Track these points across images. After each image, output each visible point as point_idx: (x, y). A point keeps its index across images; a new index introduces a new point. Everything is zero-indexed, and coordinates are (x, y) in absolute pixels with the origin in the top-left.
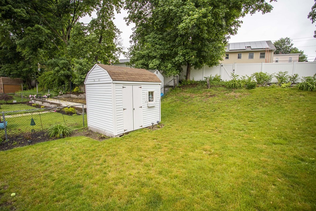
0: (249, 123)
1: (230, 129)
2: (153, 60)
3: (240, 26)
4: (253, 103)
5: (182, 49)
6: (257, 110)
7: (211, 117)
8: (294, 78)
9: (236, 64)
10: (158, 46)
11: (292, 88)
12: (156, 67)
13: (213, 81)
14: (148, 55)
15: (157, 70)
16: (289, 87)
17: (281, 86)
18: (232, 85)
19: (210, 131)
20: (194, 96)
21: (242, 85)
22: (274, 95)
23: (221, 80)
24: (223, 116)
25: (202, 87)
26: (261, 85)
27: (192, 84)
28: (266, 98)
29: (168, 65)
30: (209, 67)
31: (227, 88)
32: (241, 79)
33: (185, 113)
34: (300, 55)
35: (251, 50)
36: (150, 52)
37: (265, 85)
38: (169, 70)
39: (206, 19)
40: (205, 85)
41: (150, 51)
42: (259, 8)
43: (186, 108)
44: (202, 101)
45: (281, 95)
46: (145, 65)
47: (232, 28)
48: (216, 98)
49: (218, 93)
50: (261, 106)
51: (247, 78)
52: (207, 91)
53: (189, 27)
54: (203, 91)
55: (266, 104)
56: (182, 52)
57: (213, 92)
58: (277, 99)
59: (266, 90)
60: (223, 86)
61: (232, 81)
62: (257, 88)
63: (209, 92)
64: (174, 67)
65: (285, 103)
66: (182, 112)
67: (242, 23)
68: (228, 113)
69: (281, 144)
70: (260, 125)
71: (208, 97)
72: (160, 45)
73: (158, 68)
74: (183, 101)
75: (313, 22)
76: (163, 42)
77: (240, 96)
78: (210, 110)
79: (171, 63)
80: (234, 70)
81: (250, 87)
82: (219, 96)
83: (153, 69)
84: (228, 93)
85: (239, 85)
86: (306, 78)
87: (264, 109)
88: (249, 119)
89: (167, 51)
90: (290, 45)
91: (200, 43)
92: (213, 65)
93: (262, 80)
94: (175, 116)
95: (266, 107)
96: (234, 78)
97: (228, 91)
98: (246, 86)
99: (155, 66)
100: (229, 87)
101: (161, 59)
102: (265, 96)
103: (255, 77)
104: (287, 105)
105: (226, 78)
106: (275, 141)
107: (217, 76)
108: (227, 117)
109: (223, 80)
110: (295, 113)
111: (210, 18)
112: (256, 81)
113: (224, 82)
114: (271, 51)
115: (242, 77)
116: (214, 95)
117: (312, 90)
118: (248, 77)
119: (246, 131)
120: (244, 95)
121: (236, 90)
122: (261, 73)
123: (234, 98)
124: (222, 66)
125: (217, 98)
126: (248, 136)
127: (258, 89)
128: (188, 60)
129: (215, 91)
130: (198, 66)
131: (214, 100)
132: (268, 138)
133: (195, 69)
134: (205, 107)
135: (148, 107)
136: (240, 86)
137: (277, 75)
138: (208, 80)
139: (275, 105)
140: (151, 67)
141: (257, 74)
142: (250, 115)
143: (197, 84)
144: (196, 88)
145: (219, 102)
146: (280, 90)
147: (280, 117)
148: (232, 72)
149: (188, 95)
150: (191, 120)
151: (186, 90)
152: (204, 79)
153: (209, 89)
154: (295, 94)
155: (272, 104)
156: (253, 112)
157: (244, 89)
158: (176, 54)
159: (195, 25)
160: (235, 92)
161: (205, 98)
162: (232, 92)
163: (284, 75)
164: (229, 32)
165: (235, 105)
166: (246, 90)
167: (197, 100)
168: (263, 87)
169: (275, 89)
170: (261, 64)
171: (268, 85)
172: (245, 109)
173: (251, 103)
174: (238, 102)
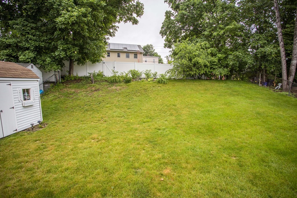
0: (128, 110)
1: (113, 117)
2: (25, 52)
3: (117, 30)
4: (130, 95)
5: (62, 44)
6: (133, 100)
7: (97, 109)
8: (155, 75)
9: (116, 62)
10: (30, 36)
11: (154, 81)
12: (30, 60)
13: (97, 77)
14: (17, 44)
15: (32, 64)
16: (152, 81)
17: (147, 80)
18: (114, 80)
19: (97, 121)
20: (79, 92)
21: (121, 80)
22: (143, 87)
23: (104, 75)
24: (107, 107)
25: (87, 82)
26: (135, 80)
27: (76, 79)
28: (138, 90)
29: (47, 60)
30: (92, 64)
31: (109, 83)
32: (120, 75)
33: (71, 109)
34: (158, 58)
35: (127, 51)
36: (20, 42)
37: (137, 80)
38: (48, 64)
39: (86, 19)
40: (89, 80)
41: (19, 40)
42: (130, 19)
43: (71, 104)
44: (87, 96)
45: (148, 87)
46: (14, 57)
47: (111, 30)
48: (100, 92)
49: (102, 87)
50: (135, 96)
51: (124, 74)
52: (91, 86)
53: (68, 22)
54: (87, 86)
55: (139, 94)
56: (63, 46)
57: (98, 86)
58: (146, 90)
59: (139, 83)
60: (106, 81)
61: (113, 77)
62: (132, 82)
63: (94, 86)
64: (54, 61)
65: (150, 93)
66: (67, 108)
67: (118, 28)
68: (111, 104)
69: (148, 122)
70: (135, 111)
71: (93, 92)
72: (34, 36)
73: (34, 61)
74: (67, 97)
75: (162, 37)
76: (38, 33)
77: (120, 89)
78: (95, 103)
79: (50, 57)
80: (114, 67)
81: (128, 81)
82: (103, 90)
83: (25, 62)
84: (110, 87)
85: (119, 80)
86: (161, 75)
88: (127, 107)
89: (43, 43)
90: (153, 50)
91: (81, 40)
92: (96, 62)
93: (136, 76)
94: (60, 113)
95: (138, 96)
96: (114, 74)
97: (110, 86)
98: (124, 81)
99: (28, 58)
100: (111, 82)
101: (36, 52)
102: (138, 89)
103: (130, 73)
104: (151, 94)
105: (108, 74)
106: (145, 120)
107: (100, 72)
108: (111, 108)
109: (105, 76)
110: (156, 100)
111: (89, 18)
112: (131, 77)
114: (141, 53)
115: (121, 73)
116: (98, 90)
117: (164, 83)
119: (126, 116)
120: (123, 88)
121: (117, 84)
122: (134, 70)
123: (115, 92)
124: (104, 63)
125: (102, 92)
126: (127, 120)
127: (133, 83)
128: (70, 56)
129: (99, 86)
130: (81, 61)
131: (99, 94)
132: (140, 119)
133: (78, 65)
134: (91, 101)
135: (23, 107)
136: (120, 81)
137: (145, 72)
138: (92, 76)
140: (22, 60)
141: (132, 71)
142: (128, 104)
143: (82, 79)
144: (80, 83)
145: (103, 96)
146: (147, 83)
147: (147, 103)
148: (113, 68)
149: (73, 91)
150: (78, 115)
151: (70, 86)
152: (88, 75)
153: (93, 84)
154: (156, 86)
155: (142, 94)
156: (130, 102)
157: (123, 83)
158: (55, 48)
159: (74, 22)
160: (116, 86)
161: (90, 93)
162: (114, 86)
163: (149, 72)
164: (109, 33)
165: (116, 97)
166: (125, 84)
167: (82, 95)
168: (137, 82)
169: (144, 83)
170: (134, 63)
171: (140, 80)
172: (124, 100)
173: (128, 94)
174: (118, 94)
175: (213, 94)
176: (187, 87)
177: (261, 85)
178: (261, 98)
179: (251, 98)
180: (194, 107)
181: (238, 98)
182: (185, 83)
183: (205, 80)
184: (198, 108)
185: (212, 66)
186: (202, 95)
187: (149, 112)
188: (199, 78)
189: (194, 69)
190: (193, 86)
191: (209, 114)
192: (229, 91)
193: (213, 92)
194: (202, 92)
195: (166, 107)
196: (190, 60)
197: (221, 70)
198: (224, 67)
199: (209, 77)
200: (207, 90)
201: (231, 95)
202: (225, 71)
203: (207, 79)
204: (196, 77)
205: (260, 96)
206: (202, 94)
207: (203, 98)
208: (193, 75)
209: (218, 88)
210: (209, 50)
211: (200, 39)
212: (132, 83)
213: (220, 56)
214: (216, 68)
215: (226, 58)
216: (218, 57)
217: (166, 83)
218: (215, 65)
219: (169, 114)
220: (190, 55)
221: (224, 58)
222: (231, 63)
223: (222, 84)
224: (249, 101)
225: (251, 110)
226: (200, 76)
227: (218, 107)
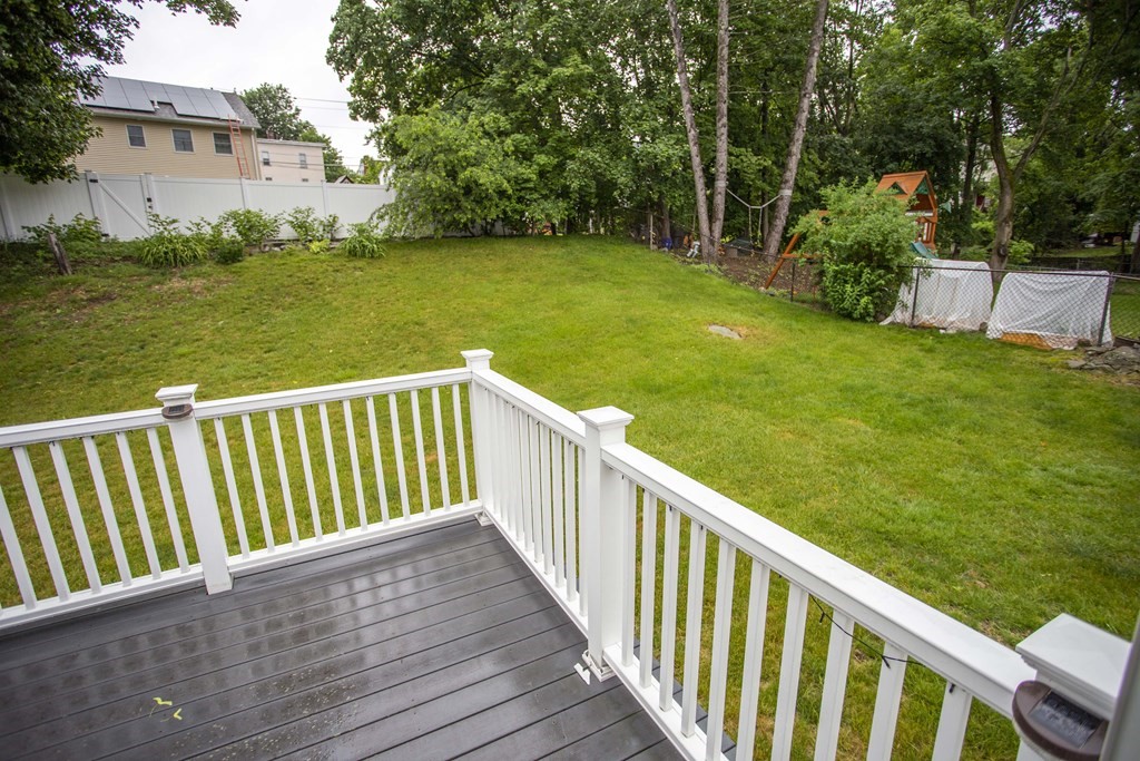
0: (267, 354)
4: (254, 304)
6: (273, 321)
7: (143, 367)
8: (331, 226)
9: (152, 178)
11: (335, 252)
13: (73, 244)
16: (328, 250)
17: (308, 249)
18: (166, 253)
20: (6, 311)
21: (200, 252)
22: (299, 274)
23: (106, 235)
26: (258, 250)
28: (283, 286)
31: (148, 265)
32: (188, 233)
34: (324, 149)
35: (176, 118)
37: (267, 249)
40: (41, 260)
44: (65, 325)
45: (315, 273)
49: (121, 286)
50: (277, 308)
51: (209, 230)
52: (63, 283)
54: (44, 286)
55: (290, 300)
57: (101, 285)
58: (311, 283)
59: (276, 261)
60: (126, 258)
61: (159, 240)
62: (249, 259)
63: (78, 285)
65: (330, 293)
68: (195, 344)
71: (85, 307)
75: (341, 78)
77: (208, 289)
78: (123, 348)
80: (149, 200)
81: (229, 256)
82: (130, 297)
84: (158, 283)
85: (190, 253)
86: (356, 226)
87: (288, 316)
88: (262, 346)
90: (293, 111)
93: (254, 232)
95: (290, 308)
96: (161, 228)
97: (158, 277)
98: (214, 254)
100: (156, 261)
102: (280, 281)
103: (230, 223)
104: (335, 295)
105: (125, 224)
108: (199, 356)
109: (112, 236)
110: (356, 312)
113: (123, 245)
114: (246, 131)
115: (191, 226)
116: (107, 297)
117: (372, 257)
118: (209, 224)
120: (219, 282)
121: (185, 272)
122: (249, 212)
123: (190, 298)
124: (95, 181)
125: (129, 305)
127: (252, 262)
131: (119, 314)
136: (195, 257)
137: (291, 219)
138: (53, 240)
139: (310, 301)
141: (237, 214)
142: (260, 336)
145: (144, 318)
146: (311, 260)
147: (329, 326)
148: (142, 205)
150: (71, 395)
153: (69, 276)
154: (345, 268)
155: (303, 299)
156: (264, 328)
157: (210, 263)
160: (183, 277)
161: (71, 311)
162: (174, 280)
163: (308, 216)
165: (203, 316)
166: (219, 268)
167: (35, 323)
168: (266, 256)
169: (297, 259)
170: (238, 182)
171: (276, 249)
172: (240, 324)
173: (249, 304)
174: (208, 308)
175: (529, 280)
176: (450, 265)
177: (655, 247)
178: (649, 284)
179: (624, 284)
180: (478, 321)
181: (593, 287)
182: (444, 251)
183: (505, 236)
184: (488, 325)
185: (522, 194)
186: (499, 287)
187: (343, 352)
188: (488, 233)
189: (467, 204)
190: (469, 259)
191: (518, 337)
192: (573, 270)
193: (530, 274)
194: (498, 276)
195: (394, 332)
196: (453, 174)
197: (548, 205)
198: (558, 197)
199: (517, 229)
200: (512, 269)
201: (578, 279)
202: (557, 211)
203: (511, 236)
204: (477, 230)
205: (646, 279)
206: (498, 282)
207: (500, 295)
208: (465, 225)
209: (544, 262)
210: (509, 141)
211: (479, 100)
212: (248, 261)
213: (542, 163)
214: (535, 201)
215: (561, 167)
216: (538, 164)
217: (380, 257)
218: (531, 189)
219: (406, 350)
220: (451, 158)
221: (555, 167)
222: (575, 185)
223: (556, 250)
224: (617, 293)
225: (618, 314)
226: (489, 227)
227: (541, 315)
